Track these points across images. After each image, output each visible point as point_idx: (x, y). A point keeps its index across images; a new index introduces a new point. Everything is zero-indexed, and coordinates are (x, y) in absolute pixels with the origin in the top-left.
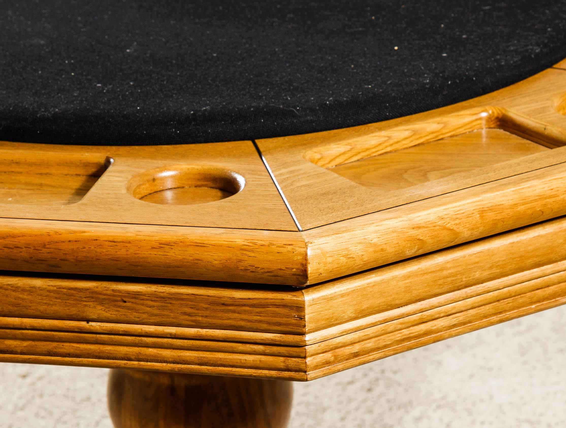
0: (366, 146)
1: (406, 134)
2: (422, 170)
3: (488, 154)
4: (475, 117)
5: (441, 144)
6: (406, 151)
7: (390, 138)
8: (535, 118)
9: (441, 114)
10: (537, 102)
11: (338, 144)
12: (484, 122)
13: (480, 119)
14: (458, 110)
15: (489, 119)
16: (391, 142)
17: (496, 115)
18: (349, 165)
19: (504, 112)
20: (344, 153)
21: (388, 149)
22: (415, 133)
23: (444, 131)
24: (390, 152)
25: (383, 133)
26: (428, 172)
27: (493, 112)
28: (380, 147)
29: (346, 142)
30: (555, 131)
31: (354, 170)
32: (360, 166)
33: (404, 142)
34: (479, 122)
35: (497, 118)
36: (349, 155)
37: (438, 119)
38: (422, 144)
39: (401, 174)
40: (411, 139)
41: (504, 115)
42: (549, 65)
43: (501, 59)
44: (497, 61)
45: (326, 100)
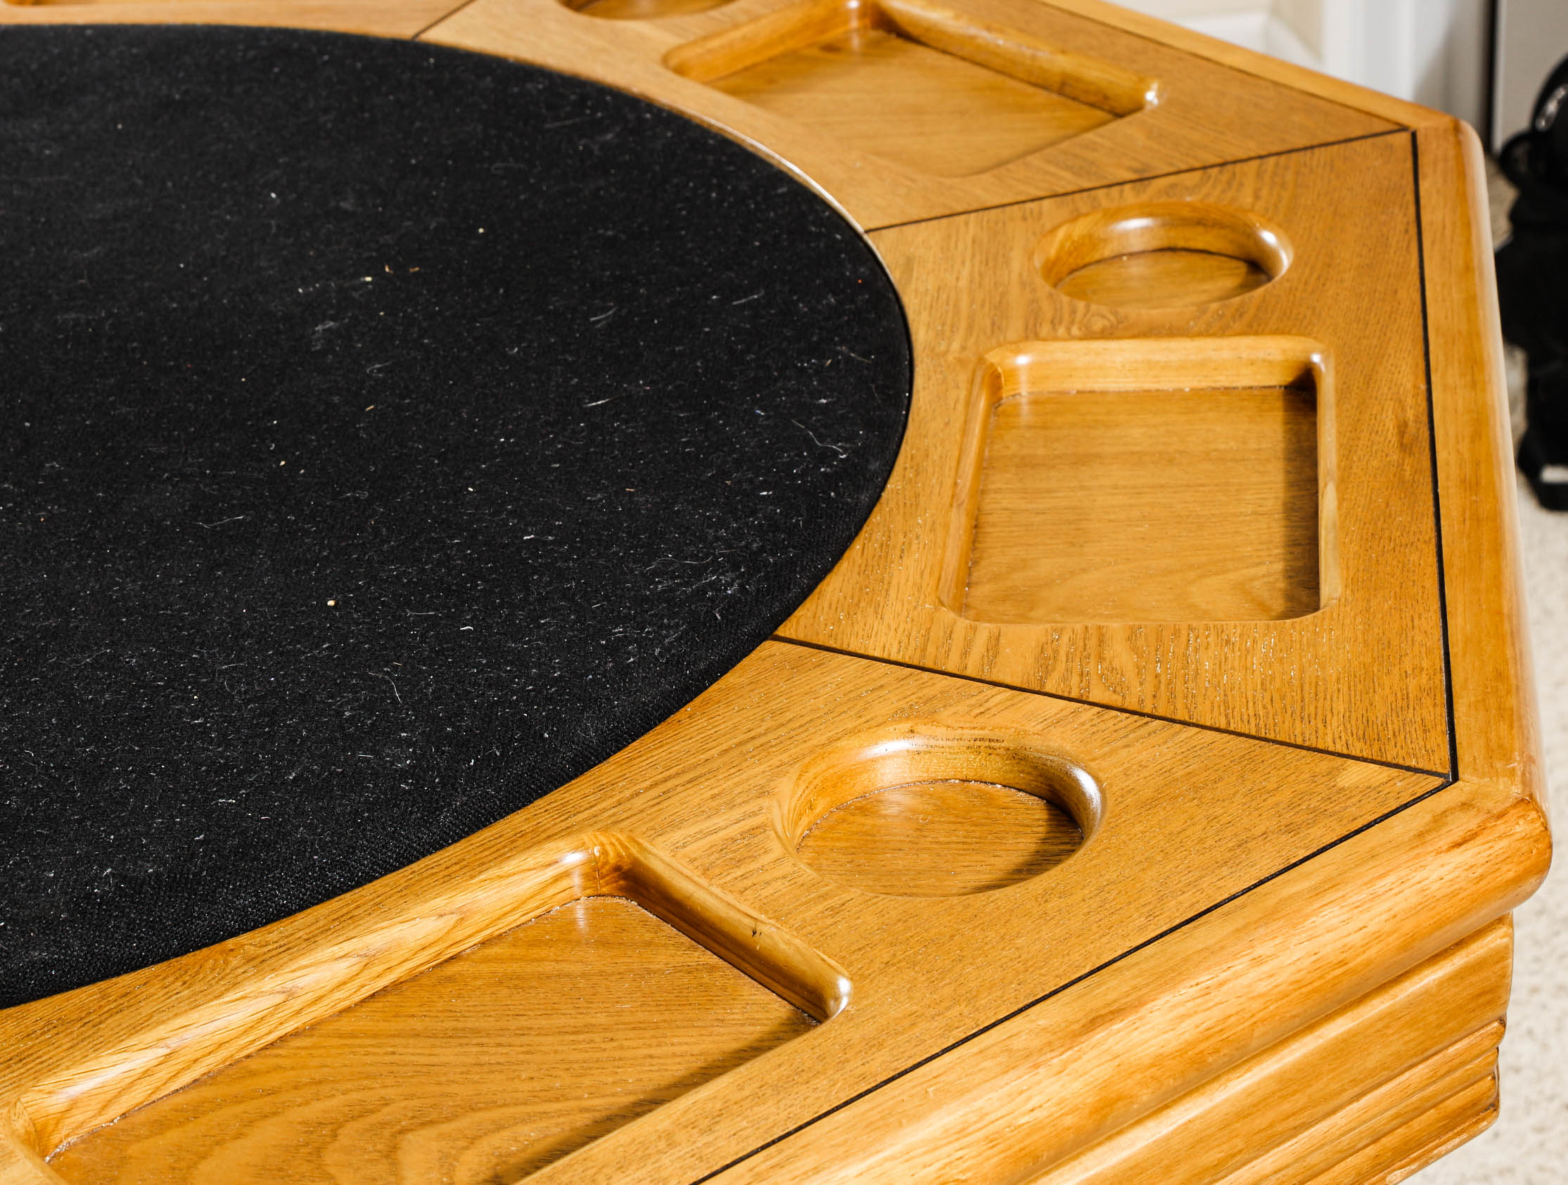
0: (217, 1038)
1: (342, 969)
2: (383, 1125)
3: (589, 1028)
4: (551, 872)
5: (450, 979)
6: (345, 1024)
7: (291, 995)
8: (722, 887)
9: (448, 878)
10: (731, 806)
11: (125, 1050)
12: (576, 880)
13: (566, 874)
14: (501, 855)
15: (593, 872)
16: (296, 1004)
17: (612, 859)
18: (165, 1106)
19: (634, 851)
20: (147, 1073)
21: (289, 1027)
22: (369, 960)
23: (459, 934)
24: (296, 1034)
25: (270, 982)
26: (402, 1132)
27: (604, 852)
28: (264, 1029)
29: (149, 1036)
30: (783, 946)
31: (173, 1135)
32: (196, 1112)
33: (338, 995)
34: (564, 884)
35: (617, 868)
36: (163, 1073)
37: (439, 902)
38: (397, 985)
39: (319, 1151)
40: (357, 982)
41: (636, 863)
42: (767, 632)
43: (626, 640)
44: (615, 649)
45: (91, 882)
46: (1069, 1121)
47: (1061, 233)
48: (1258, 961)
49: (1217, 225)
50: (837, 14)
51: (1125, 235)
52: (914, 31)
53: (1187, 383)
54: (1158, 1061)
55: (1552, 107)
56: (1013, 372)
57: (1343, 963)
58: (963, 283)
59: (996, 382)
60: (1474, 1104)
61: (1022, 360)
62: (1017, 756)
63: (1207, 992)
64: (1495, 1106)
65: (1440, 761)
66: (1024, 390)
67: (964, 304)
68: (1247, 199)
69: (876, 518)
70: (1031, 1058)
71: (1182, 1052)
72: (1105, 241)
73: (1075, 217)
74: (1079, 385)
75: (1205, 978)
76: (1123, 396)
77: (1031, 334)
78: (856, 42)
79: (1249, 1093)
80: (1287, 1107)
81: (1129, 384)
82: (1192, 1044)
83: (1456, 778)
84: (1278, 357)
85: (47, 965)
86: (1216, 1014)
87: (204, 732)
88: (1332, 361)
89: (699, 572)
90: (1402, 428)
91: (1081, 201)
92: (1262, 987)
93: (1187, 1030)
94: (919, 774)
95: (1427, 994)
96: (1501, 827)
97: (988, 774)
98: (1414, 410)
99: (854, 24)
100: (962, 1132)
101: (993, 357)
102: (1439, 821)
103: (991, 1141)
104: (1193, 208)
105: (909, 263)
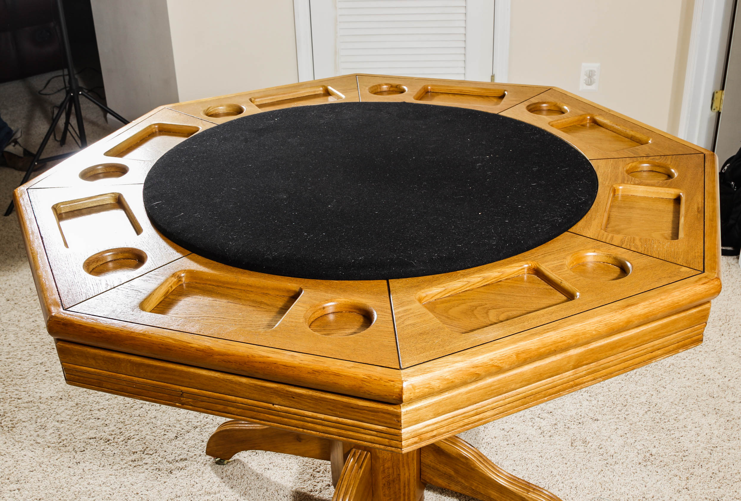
0: (455, 288)
1: (479, 279)
2: (486, 308)
3: (526, 296)
4: (521, 268)
5: (499, 285)
6: (478, 290)
7: (469, 282)
8: (555, 274)
9: (501, 266)
10: (558, 260)
11: (438, 287)
12: (526, 270)
13: (524, 269)
14: (511, 263)
15: (529, 269)
16: (470, 284)
17: (533, 267)
18: (443, 299)
19: (538, 265)
20: (440, 292)
21: (468, 289)
22: (484, 278)
23: (502, 277)
24: (469, 290)
25: (465, 279)
26: (489, 309)
27: (532, 265)
28: (463, 288)
29: (442, 285)
30: (567, 286)
31: (445, 304)
32: (449, 301)
33: (477, 284)
34: (523, 270)
35: (534, 269)
36: (443, 293)
37: (499, 270)
38: (489, 284)
39: (473, 311)
40: (481, 282)
41: (538, 268)
42: (566, 230)
43: (539, 227)
44: (537, 228)
45: (433, 256)
46: (621, 324)
47: (630, 165)
48: (661, 300)
49: (662, 167)
50: (584, 119)
51: (643, 167)
52: (601, 124)
53: (654, 196)
54: (640, 315)
55: (726, 168)
56: (618, 190)
57: (678, 303)
58: (609, 171)
59: (614, 191)
60: (698, 339)
61: (621, 187)
62: (615, 259)
63: (651, 304)
64: (702, 340)
65: (701, 268)
66: (620, 193)
67: (609, 175)
68: (669, 162)
69: (589, 212)
70: (616, 310)
71: (645, 314)
72: (639, 167)
73: (633, 162)
74: (631, 194)
75: (651, 301)
76: (640, 197)
77: (623, 182)
78: (588, 125)
79: (656, 327)
80: (662, 331)
81: (642, 195)
82: (647, 313)
83: (704, 272)
84: (673, 193)
85: (423, 270)
86: (652, 308)
87: (455, 233)
88: (685, 195)
89: (554, 217)
90: (698, 208)
91: (635, 159)
92: (662, 305)
93: (646, 310)
94: (595, 260)
95: (692, 314)
96: (712, 282)
97: (609, 262)
98: (701, 205)
99: (588, 121)
100: (600, 322)
101: (614, 186)
102: (700, 279)
103: (606, 324)
104: (658, 163)
105: (598, 167)
